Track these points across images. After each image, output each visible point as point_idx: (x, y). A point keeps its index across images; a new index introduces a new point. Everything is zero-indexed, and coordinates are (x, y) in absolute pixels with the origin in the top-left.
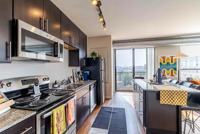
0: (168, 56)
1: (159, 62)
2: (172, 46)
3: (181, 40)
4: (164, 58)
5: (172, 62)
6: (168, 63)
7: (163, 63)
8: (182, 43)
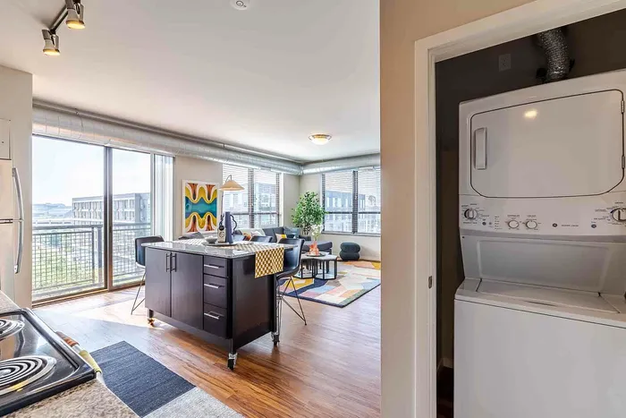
0: (202, 184)
1: (184, 195)
2: (206, 160)
3: (227, 154)
4: (194, 186)
5: (209, 198)
6: (202, 200)
7: (191, 198)
8: (228, 159)
